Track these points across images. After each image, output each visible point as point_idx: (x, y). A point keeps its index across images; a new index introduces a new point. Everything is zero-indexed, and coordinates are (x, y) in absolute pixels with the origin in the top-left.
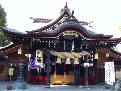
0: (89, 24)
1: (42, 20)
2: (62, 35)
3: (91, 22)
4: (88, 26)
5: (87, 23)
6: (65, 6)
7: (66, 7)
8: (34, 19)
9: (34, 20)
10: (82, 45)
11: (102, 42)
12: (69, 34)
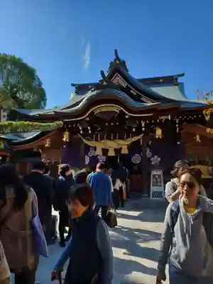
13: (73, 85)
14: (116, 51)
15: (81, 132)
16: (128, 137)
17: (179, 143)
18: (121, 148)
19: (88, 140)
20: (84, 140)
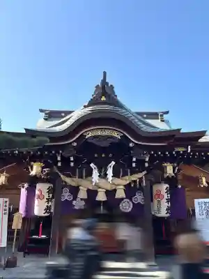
0: (162, 116)
1: (62, 114)
2: (83, 136)
5: (157, 114)
8: (48, 112)
10: (134, 159)
11: (181, 150)
12: (99, 133)
13: (41, 111)
14: (105, 73)
15: (59, 164)
16: (125, 174)
17: (180, 186)
18: (115, 190)
19: (69, 176)
20: (62, 176)
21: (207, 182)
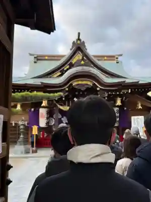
0: (117, 58)
1: (46, 58)
2: (71, 84)
3: (121, 55)
4: (115, 62)
5: (114, 57)
6: (77, 38)
7: (79, 39)
8: (36, 56)
9: (35, 58)
11: (125, 91)
14: (79, 34)
17: (125, 109)
20: (58, 105)
21: (141, 106)
